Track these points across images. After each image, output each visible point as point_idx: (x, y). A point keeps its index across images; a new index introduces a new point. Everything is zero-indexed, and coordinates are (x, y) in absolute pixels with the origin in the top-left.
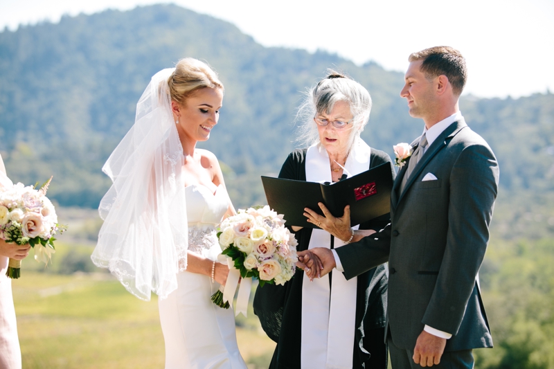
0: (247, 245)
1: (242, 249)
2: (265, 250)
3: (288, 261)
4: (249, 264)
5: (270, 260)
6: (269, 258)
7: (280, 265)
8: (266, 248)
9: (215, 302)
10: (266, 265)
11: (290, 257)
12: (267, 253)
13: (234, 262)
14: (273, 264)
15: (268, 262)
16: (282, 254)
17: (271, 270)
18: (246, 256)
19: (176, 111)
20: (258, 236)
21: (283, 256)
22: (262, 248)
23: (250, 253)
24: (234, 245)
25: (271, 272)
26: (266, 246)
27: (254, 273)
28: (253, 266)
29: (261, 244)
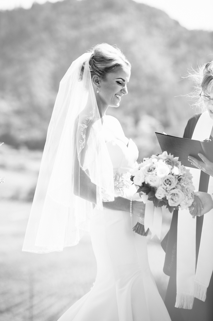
0: (155, 181)
1: (152, 184)
2: (170, 183)
3: (188, 190)
4: (159, 195)
5: (175, 190)
6: (174, 189)
7: (183, 193)
8: (170, 181)
9: (137, 232)
10: (172, 194)
11: (189, 186)
12: (172, 184)
13: (147, 196)
14: (178, 193)
15: (173, 191)
16: (182, 184)
17: (177, 197)
18: (157, 189)
19: (97, 84)
20: (162, 173)
21: (184, 185)
22: (167, 182)
23: (159, 186)
24: (146, 183)
25: (177, 199)
26: (170, 180)
27: (164, 202)
28: (163, 196)
29: (166, 179)
